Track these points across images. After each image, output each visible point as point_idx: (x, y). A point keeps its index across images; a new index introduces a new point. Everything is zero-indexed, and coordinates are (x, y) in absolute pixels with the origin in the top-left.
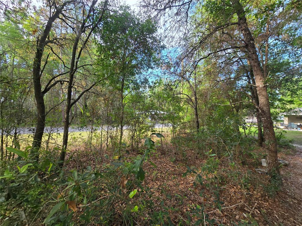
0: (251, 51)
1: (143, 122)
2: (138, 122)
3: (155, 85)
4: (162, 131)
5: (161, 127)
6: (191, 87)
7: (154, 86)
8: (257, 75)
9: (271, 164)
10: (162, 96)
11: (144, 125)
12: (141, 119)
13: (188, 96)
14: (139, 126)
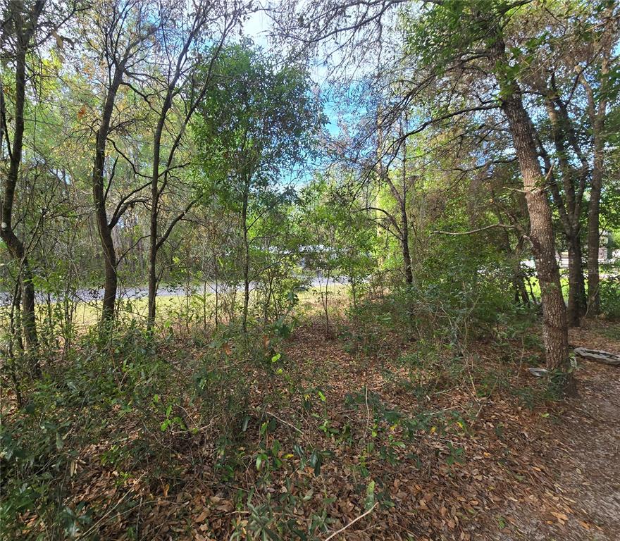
0: (514, 116)
1: (286, 274)
2: (276, 273)
3: (309, 197)
4: (327, 293)
5: (324, 285)
6: (393, 191)
7: (307, 198)
8: (526, 167)
9: (551, 354)
10: (325, 217)
11: (288, 280)
12: (282, 267)
13: (386, 213)
14: (278, 283)
